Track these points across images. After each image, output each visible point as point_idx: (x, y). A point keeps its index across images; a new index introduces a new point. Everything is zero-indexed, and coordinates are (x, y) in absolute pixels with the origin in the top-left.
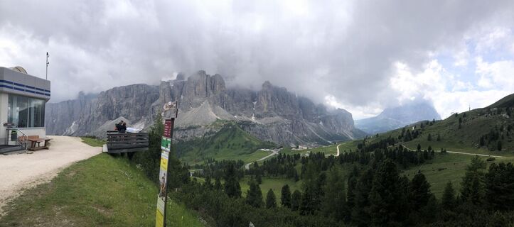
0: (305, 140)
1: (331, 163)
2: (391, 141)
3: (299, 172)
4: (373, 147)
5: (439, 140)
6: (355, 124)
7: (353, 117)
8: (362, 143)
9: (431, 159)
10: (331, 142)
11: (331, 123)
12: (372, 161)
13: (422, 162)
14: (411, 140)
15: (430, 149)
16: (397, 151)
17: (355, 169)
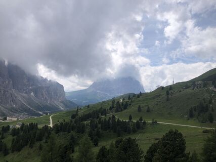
0: (14, 111)
1: (46, 134)
2: (104, 112)
3: (9, 145)
4: (86, 117)
5: (148, 111)
6: (66, 95)
7: (64, 88)
8: (75, 113)
9: (143, 129)
10: (41, 113)
11: (42, 94)
12: (88, 130)
13: (134, 131)
14: (121, 111)
15: (141, 119)
16: (111, 122)
17: (72, 138)
